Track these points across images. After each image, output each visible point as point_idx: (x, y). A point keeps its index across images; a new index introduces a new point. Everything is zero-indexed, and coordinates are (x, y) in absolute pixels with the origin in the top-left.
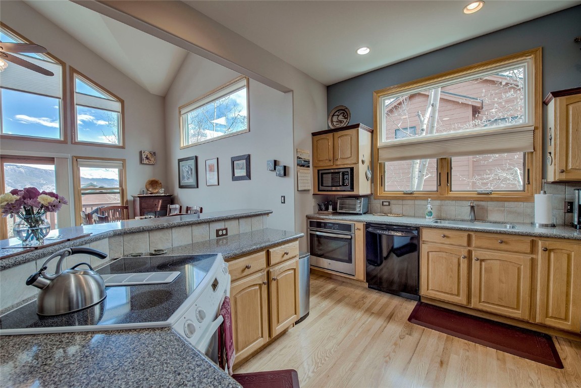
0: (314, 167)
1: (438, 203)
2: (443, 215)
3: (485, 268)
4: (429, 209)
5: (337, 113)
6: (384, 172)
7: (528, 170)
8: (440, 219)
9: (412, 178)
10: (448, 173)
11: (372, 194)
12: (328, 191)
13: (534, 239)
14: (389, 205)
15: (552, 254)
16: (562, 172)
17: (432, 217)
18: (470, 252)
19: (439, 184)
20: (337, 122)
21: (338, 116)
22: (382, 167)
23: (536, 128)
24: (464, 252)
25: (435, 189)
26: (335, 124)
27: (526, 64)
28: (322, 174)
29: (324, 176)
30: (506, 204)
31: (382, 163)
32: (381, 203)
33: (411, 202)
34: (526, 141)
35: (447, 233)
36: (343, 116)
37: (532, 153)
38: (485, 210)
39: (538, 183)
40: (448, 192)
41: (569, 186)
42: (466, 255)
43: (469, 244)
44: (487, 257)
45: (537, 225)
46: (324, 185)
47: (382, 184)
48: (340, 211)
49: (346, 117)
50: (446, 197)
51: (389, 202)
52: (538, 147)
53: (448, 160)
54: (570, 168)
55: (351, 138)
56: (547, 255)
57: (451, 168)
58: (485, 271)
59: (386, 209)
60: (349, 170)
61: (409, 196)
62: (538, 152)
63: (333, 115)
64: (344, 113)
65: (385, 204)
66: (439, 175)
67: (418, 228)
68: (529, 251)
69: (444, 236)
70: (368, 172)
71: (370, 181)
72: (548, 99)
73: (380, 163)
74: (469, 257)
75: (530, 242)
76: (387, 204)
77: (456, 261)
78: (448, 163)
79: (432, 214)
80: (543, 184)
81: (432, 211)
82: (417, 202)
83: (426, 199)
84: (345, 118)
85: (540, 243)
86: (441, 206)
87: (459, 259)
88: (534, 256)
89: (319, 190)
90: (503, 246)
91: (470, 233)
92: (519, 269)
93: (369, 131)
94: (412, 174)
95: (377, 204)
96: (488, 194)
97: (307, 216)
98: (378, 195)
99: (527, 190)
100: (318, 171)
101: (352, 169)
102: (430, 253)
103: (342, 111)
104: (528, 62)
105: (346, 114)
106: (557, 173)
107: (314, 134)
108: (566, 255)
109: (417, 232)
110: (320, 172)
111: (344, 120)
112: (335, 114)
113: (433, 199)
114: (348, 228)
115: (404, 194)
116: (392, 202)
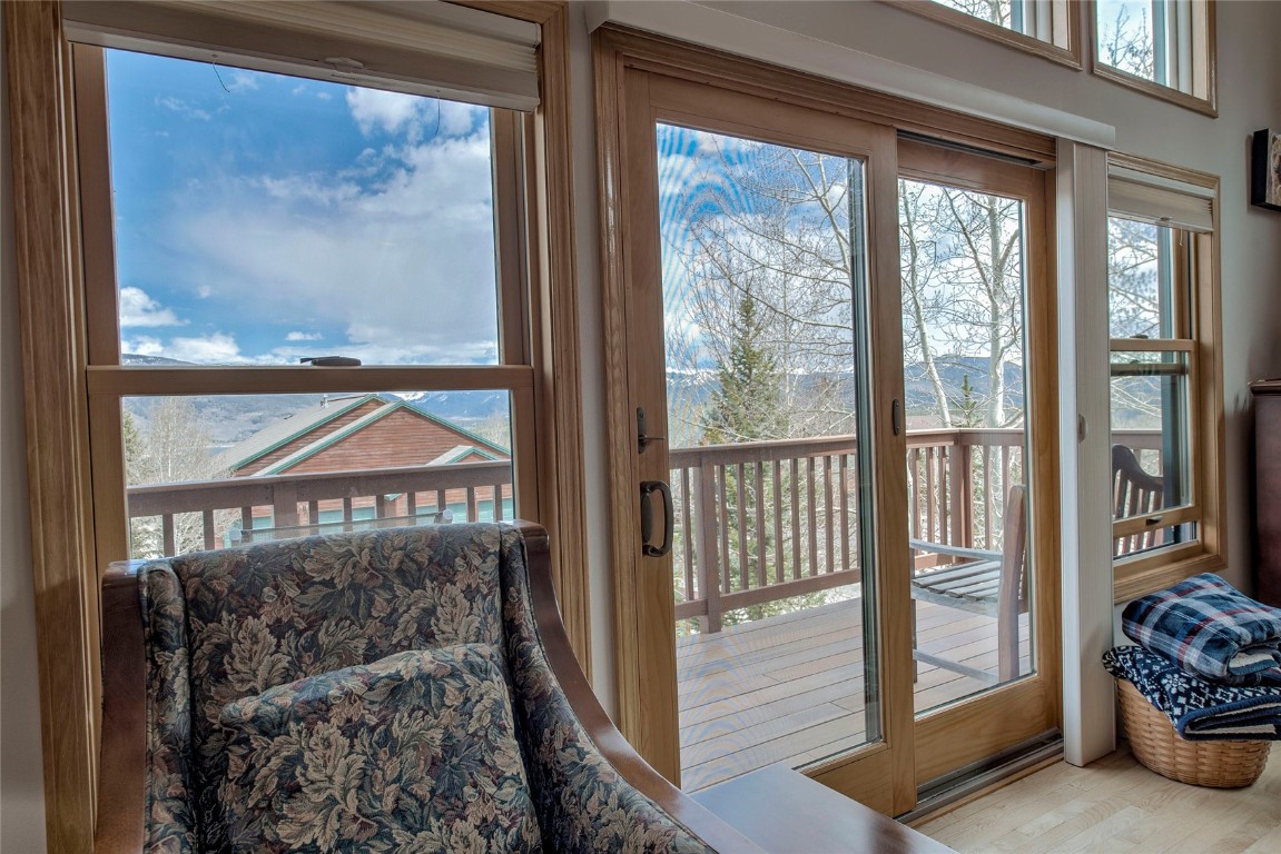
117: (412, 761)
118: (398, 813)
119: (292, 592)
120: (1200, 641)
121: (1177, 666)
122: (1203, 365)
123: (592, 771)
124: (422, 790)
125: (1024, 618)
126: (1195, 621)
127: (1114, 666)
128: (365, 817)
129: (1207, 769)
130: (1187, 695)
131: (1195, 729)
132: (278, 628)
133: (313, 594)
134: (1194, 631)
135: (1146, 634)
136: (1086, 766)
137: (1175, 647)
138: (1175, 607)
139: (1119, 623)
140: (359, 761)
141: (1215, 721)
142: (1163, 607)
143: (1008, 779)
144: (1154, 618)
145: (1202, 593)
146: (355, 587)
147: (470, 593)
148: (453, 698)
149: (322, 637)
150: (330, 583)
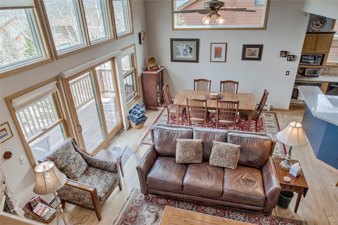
5: (317, 20)
20: (315, 24)
26: (314, 26)
32: (324, 69)
36: (320, 22)
48: (307, 75)
55: (329, 38)
59: (326, 71)
60: (322, 55)
63: (314, 20)
64: (321, 20)
65: (326, 69)
76: (328, 69)
84: (322, 23)
101: (324, 55)
103: (320, 19)
105: (322, 21)
111: (320, 24)
116: (331, 68)
117: (78, 164)
118: (79, 167)
119: (59, 155)
120: (137, 115)
121: (135, 118)
122: (135, 71)
123: (90, 158)
124: (79, 165)
125: (117, 112)
126: (136, 113)
127: (128, 118)
128: (77, 169)
129: (139, 127)
130: (136, 121)
131: (137, 124)
132: (60, 159)
133: (61, 155)
134: (136, 114)
135: (131, 115)
136: (127, 130)
137: (134, 116)
138: (134, 111)
139: (129, 113)
140: (74, 166)
141: (139, 123)
142: (133, 111)
143: (119, 135)
144: (132, 113)
145: (137, 108)
146: (64, 152)
147: (72, 148)
148: (78, 158)
149: (64, 158)
150: (61, 153)
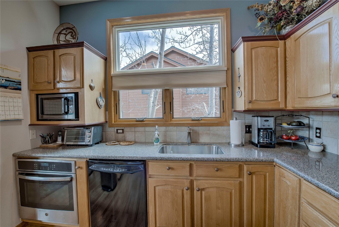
0: (31, 90)
1: (163, 129)
2: (168, 140)
3: (205, 197)
4: (156, 136)
5: (64, 32)
6: (119, 100)
7: (223, 101)
8: (165, 145)
9: (149, 107)
10: (170, 103)
11: (107, 122)
12: (50, 120)
13: (241, 163)
14: (123, 132)
15: (254, 177)
16: (250, 102)
17: (159, 143)
18: (192, 182)
19: (164, 113)
20: (63, 41)
21: (66, 35)
22: (116, 95)
23: (228, 69)
24: (187, 184)
25: (161, 116)
27: (220, 20)
28: (42, 100)
29: (45, 102)
30: (211, 128)
31: (116, 91)
32: (116, 131)
33: (141, 129)
34: (222, 79)
35: (171, 164)
36: (71, 36)
37: (225, 88)
38: (197, 134)
39: (230, 111)
40: (171, 119)
41: (247, 113)
42: (189, 186)
43: (191, 174)
44: (206, 186)
45: (233, 145)
46: (45, 113)
47: (117, 111)
48: (68, 143)
49: (75, 37)
50: (170, 124)
51: (123, 130)
52: (229, 84)
53: (170, 91)
54: (254, 99)
55: (74, 57)
56: (251, 178)
57: (173, 99)
58: (205, 200)
59: (120, 136)
60: (73, 96)
61: (141, 123)
62: (229, 87)
63: (60, 33)
64: (72, 33)
65: (119, 131)
66: (164, 104)
67: (144, 162)
68: (237, 176)
69: (169, 168)
70: (99, 99)
71: (103, 109)
72: (235, 48)
73: (114, 91)
74: (191, 188)
75: (238, 167)
76: (121, 131)
77: (180, 193)
78: (170, 94)
79: (159, 140)
80: (233, 112)
81: (158, 137)
82: (148, 129)
83: (154, 126)
85: (245, 167)
86: (166, 132)
87: (183, 191)
88: (241, 180)
89: (38, 119)
90: (219, 173)
91: (191, 162)
92: (231, 194)
93: (102, 58)
94: (149, 105)
95: (111, 131)
96: (199, 120)
97: (14, 155)
98: (113, 122)
99: (223, 117)
100: (37, 95)
101: (77, 94)
102: (157, 188)
103: (71, 31)
104: (221, 19)
105: (74, 33)
106: (247, 103)
107: (30, 50)
108: (263, 176)
109: (143, 166)
110: (40, 97)
111: (72, 40)
112: (62, 32)
113: (160, 126)
114: (67, 167)
115: (137, 121)
116: (126, 129)
